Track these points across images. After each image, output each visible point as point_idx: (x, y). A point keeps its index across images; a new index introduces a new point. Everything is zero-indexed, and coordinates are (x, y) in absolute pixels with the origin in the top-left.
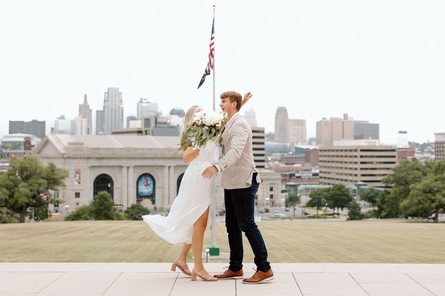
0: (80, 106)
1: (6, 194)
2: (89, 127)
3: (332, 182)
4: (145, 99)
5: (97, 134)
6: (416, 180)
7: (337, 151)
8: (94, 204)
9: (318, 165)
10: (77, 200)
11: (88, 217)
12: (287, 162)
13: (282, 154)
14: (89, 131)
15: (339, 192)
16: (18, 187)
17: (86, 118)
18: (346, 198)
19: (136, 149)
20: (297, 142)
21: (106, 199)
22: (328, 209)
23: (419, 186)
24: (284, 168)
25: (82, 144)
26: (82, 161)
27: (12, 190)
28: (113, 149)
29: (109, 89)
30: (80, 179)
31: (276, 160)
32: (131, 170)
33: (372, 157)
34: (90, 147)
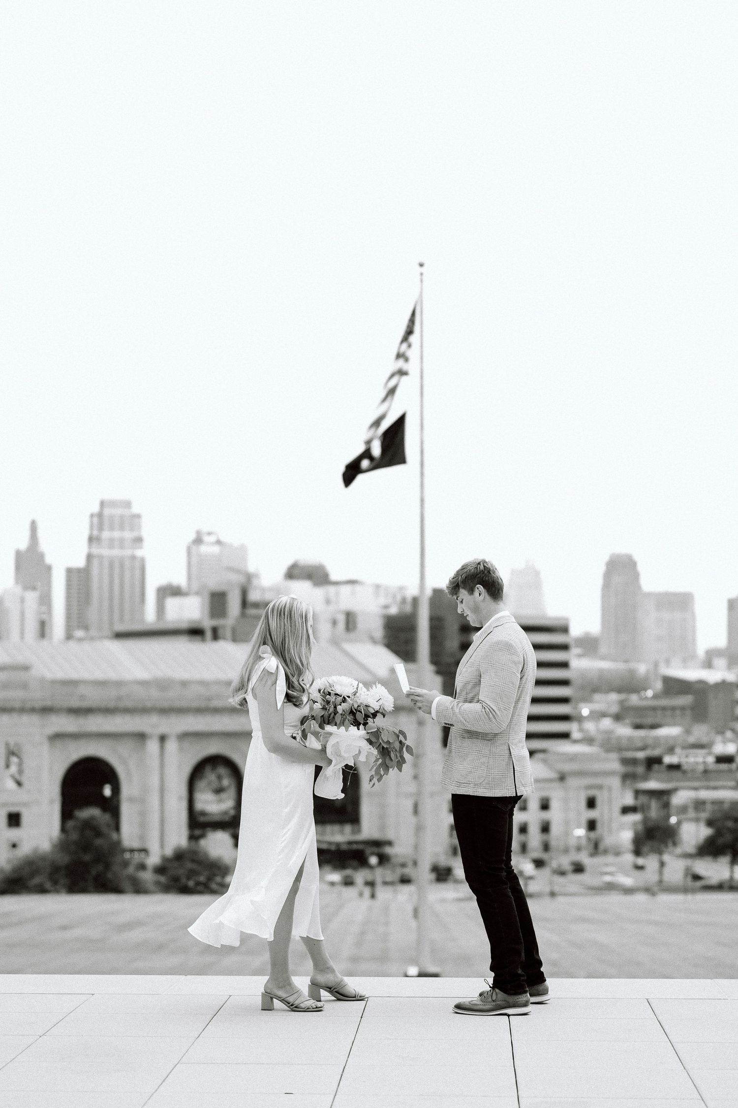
0: (19, 555)
2: (44, 617)
4: (209, 534)
5: (69, 637)
8: (63, 845)
9: (733, 730)
10: (14, 834)
11: (48, 885)
12: (638, 721)
13: (623, 696)
14: (43, 629)
17: (34, 588)
19: (184, 684)
20: (668, 662)
21: (98, 833)
24: (630, 739)
25: (26, 668)
26: (25, 719)
28: (119, 684)
29: (102, 504)
30: (21, 771)
31: (604, 715)
32: (172, 746)
34: (49, 676)
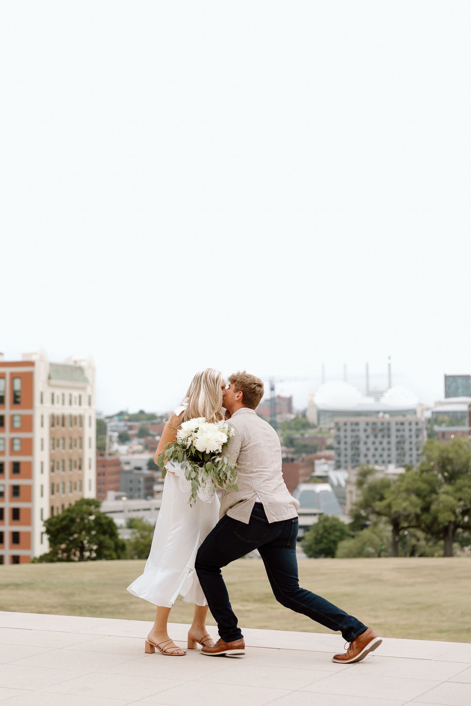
1: (416, 506)
16: (437, 493)
27: (428, 499)
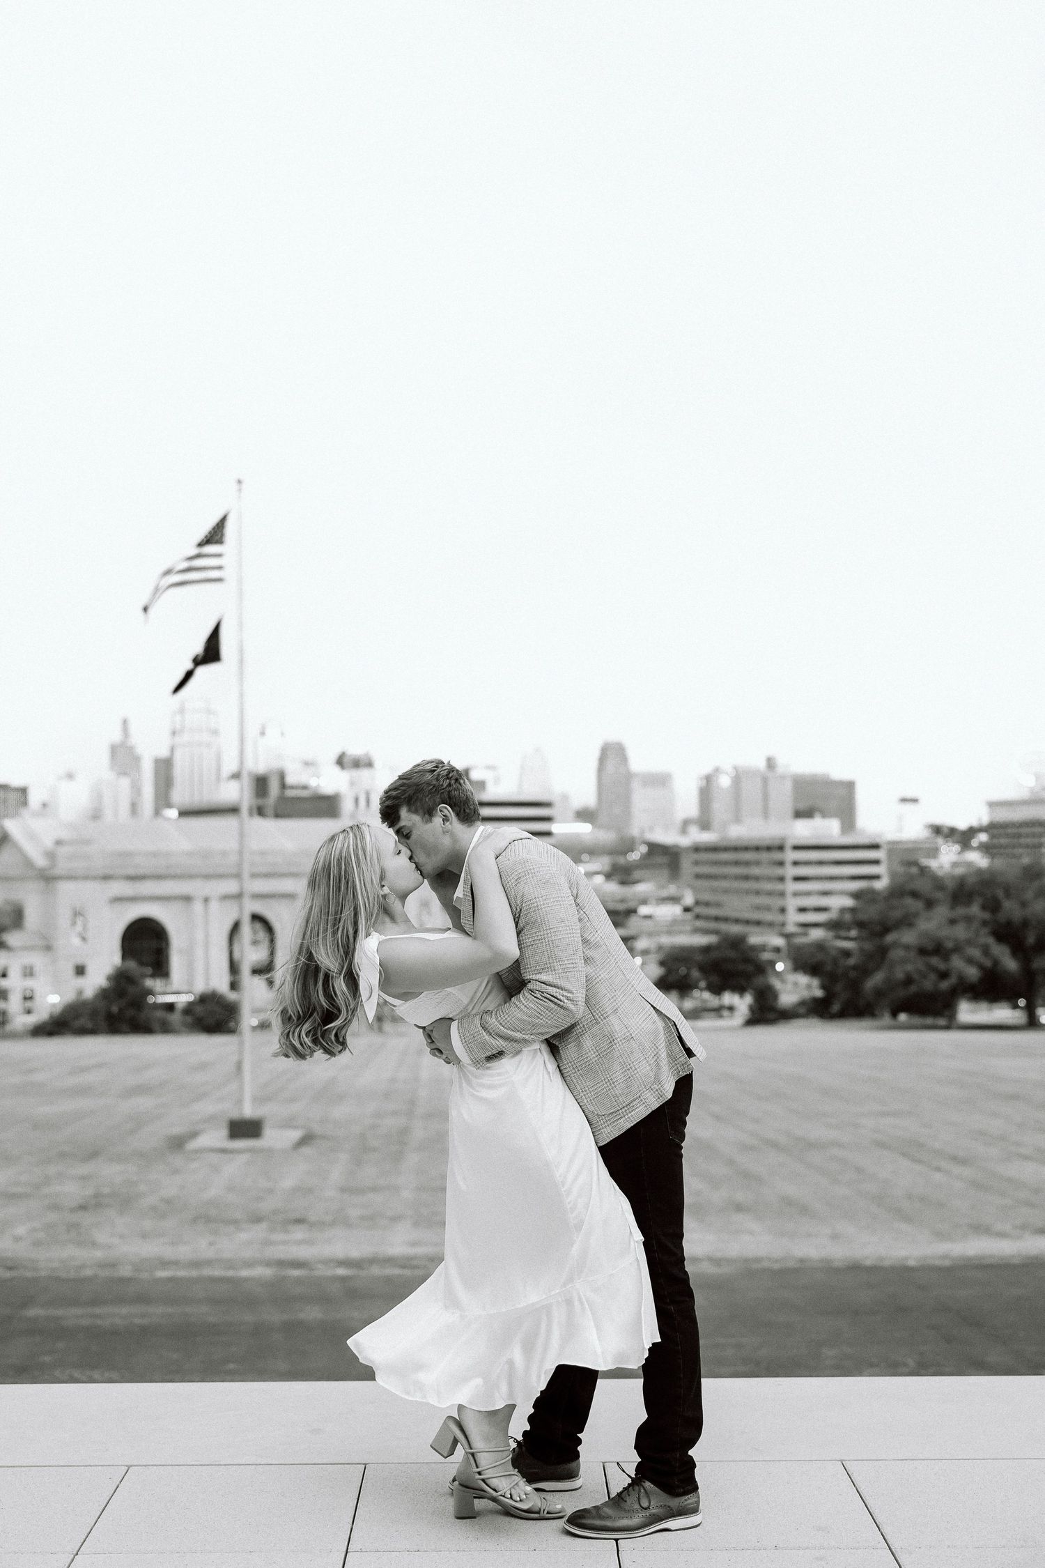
0: (112, 746)
2: (135, 798)
3: (724, 927)
5: (157, 812)
6: (907, 921)
7: (736, 849)
10: (77, 981)
12: (623, 878)
13: (614, 858)
14: (134, 808)
15: (732, 954)
17: (127, 775)
18: (750, 968)
20: (651, 829)
22: (707, 995)
23: (908, 937)
26: (89, 885)
30: (85, 929)
31: (598, 873)
32: (214, 905)
33: (821, 863)
34: (109, 848)
